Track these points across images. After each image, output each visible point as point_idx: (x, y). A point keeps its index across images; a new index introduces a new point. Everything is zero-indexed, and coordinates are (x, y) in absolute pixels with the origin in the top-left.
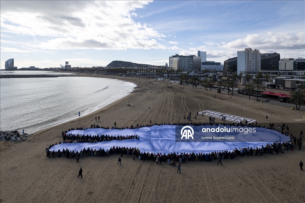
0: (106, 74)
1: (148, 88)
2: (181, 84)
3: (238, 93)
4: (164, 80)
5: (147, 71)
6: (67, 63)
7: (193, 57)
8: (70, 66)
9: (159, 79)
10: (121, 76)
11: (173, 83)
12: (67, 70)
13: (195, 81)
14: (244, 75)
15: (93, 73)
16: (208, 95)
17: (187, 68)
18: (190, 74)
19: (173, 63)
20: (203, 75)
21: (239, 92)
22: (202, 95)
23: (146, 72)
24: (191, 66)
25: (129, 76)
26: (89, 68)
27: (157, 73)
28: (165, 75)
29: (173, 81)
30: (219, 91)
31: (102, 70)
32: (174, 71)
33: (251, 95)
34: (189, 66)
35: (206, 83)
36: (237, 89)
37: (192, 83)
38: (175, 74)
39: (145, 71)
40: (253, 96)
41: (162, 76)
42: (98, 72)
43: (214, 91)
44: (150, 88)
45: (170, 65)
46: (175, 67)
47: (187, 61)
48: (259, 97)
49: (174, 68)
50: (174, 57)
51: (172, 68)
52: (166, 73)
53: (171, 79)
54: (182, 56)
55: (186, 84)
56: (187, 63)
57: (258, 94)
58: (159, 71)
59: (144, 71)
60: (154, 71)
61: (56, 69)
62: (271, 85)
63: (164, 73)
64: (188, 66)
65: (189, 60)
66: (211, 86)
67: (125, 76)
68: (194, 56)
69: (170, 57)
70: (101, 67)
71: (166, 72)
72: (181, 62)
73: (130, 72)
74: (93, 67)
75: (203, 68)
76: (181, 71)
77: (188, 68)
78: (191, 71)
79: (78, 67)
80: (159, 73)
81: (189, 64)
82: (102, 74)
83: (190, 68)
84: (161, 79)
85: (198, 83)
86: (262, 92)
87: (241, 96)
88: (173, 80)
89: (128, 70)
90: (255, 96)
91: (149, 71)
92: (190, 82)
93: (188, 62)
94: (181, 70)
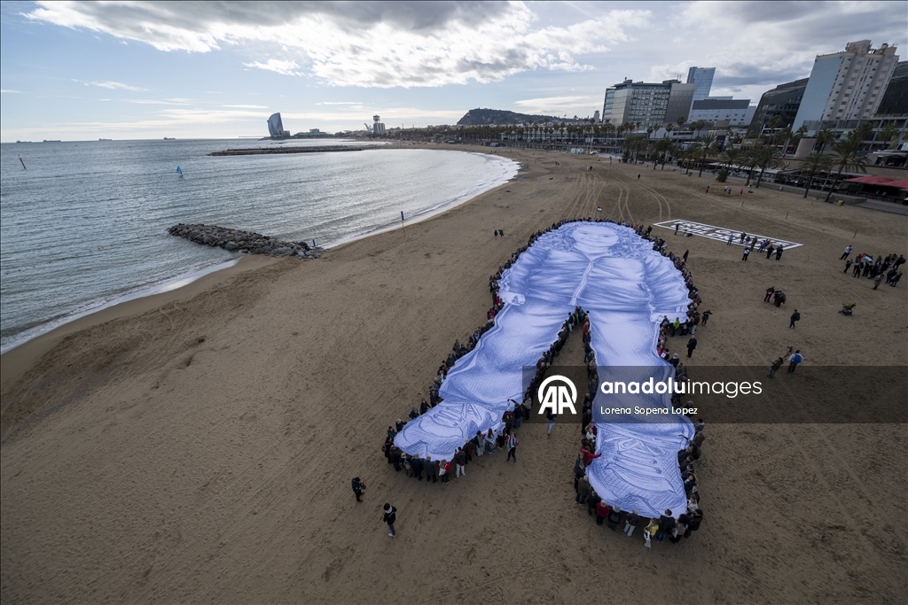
0: (457, 142)
1: (545, 171)
2: (625, 161)
3: (776, 182)
4: (583, 153)
5: (546, 131)
6: (376, 118)
7: (674, 85)
8: (383, 125)
9: (573, 150)
10: (488, 144)
11: (606, 159)
12: (378, 135)
13: (661, 152)
14: (811, 133)
15: (429, 141)
16: (689, 185)
17: (648, 120)
18: (652, 136)
19: (614, 106)
20: (688, 137)
21: (780, 179)
22: (674, 187)
23: (543, 133)
24: (661, 112)
25: (504, 145)
26: (420, 129)
27: (569, 136)
28: (588, 140)
29: (607, 156)
30: (722, 179)
31: (446, 133)
32: (613, 128)
33: (813, 187)
34: (657, 112)
35: (691, 157)
36: (775, 171)
37: (654, 158)
38: (613, 136)
39: (541, 131)
40: (819, 188)
41: (581, 143)
42: (439, 137)
43: (709, 178)
44: (548, 171)
45: (606, 111)
46: (618, 117)
47: (652, 99)
48: (835, 191)
49: (615, 120)
50: (619, 87)
51: (608, 121)
52: (591, 136)
53: (603, 151)
54: (641, 85)
55: (638, 162)
56: (651, 104)
57: (837, 183)
58: (576, 130)
59: (538, 132)
60: (562, 131)
61: (359, 135)
62: (890, 159)
63: (586, 136)
64: (653, 112)
65: (660, 96)
66: (704, 166)
67: (497, 146)
68: (676, 81)
69: (607, 89)
70: (445, 127)
71: (593, 131)
72: (635, 102)
73: (507, 134)
74: (429, 127)
75: (695, 116)
76: (632, 128)
77: (651, 120)
78: (657, 128)
79: (398, 128)
80: (574, 136)
81: (658, 107)
82: (447, 142)
83: (658, 119)
84: (579, 150)
85: (670, 159)
86: (851, 177)
87: (782, 190)
88: (608, 151)
89: (503, 130)
90: (826, 189)
91: (551, 132)
92: (648, 156)
93: (655, 101)
94: (632, 123)
